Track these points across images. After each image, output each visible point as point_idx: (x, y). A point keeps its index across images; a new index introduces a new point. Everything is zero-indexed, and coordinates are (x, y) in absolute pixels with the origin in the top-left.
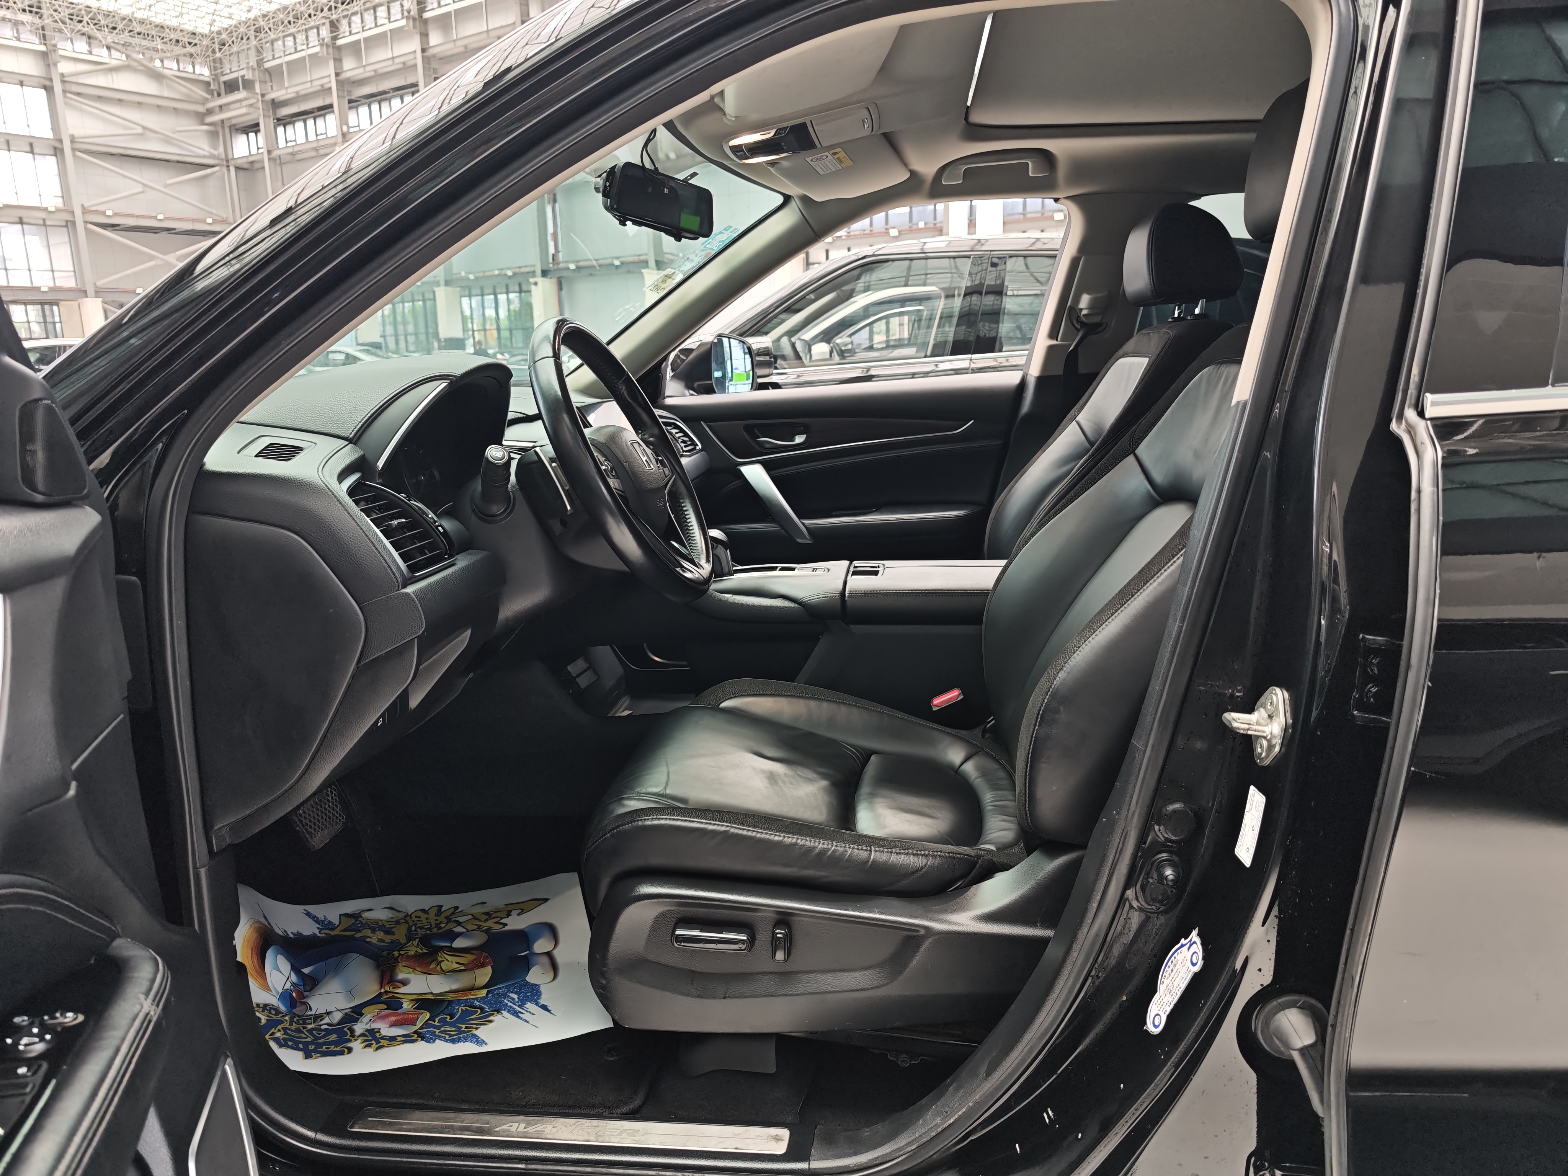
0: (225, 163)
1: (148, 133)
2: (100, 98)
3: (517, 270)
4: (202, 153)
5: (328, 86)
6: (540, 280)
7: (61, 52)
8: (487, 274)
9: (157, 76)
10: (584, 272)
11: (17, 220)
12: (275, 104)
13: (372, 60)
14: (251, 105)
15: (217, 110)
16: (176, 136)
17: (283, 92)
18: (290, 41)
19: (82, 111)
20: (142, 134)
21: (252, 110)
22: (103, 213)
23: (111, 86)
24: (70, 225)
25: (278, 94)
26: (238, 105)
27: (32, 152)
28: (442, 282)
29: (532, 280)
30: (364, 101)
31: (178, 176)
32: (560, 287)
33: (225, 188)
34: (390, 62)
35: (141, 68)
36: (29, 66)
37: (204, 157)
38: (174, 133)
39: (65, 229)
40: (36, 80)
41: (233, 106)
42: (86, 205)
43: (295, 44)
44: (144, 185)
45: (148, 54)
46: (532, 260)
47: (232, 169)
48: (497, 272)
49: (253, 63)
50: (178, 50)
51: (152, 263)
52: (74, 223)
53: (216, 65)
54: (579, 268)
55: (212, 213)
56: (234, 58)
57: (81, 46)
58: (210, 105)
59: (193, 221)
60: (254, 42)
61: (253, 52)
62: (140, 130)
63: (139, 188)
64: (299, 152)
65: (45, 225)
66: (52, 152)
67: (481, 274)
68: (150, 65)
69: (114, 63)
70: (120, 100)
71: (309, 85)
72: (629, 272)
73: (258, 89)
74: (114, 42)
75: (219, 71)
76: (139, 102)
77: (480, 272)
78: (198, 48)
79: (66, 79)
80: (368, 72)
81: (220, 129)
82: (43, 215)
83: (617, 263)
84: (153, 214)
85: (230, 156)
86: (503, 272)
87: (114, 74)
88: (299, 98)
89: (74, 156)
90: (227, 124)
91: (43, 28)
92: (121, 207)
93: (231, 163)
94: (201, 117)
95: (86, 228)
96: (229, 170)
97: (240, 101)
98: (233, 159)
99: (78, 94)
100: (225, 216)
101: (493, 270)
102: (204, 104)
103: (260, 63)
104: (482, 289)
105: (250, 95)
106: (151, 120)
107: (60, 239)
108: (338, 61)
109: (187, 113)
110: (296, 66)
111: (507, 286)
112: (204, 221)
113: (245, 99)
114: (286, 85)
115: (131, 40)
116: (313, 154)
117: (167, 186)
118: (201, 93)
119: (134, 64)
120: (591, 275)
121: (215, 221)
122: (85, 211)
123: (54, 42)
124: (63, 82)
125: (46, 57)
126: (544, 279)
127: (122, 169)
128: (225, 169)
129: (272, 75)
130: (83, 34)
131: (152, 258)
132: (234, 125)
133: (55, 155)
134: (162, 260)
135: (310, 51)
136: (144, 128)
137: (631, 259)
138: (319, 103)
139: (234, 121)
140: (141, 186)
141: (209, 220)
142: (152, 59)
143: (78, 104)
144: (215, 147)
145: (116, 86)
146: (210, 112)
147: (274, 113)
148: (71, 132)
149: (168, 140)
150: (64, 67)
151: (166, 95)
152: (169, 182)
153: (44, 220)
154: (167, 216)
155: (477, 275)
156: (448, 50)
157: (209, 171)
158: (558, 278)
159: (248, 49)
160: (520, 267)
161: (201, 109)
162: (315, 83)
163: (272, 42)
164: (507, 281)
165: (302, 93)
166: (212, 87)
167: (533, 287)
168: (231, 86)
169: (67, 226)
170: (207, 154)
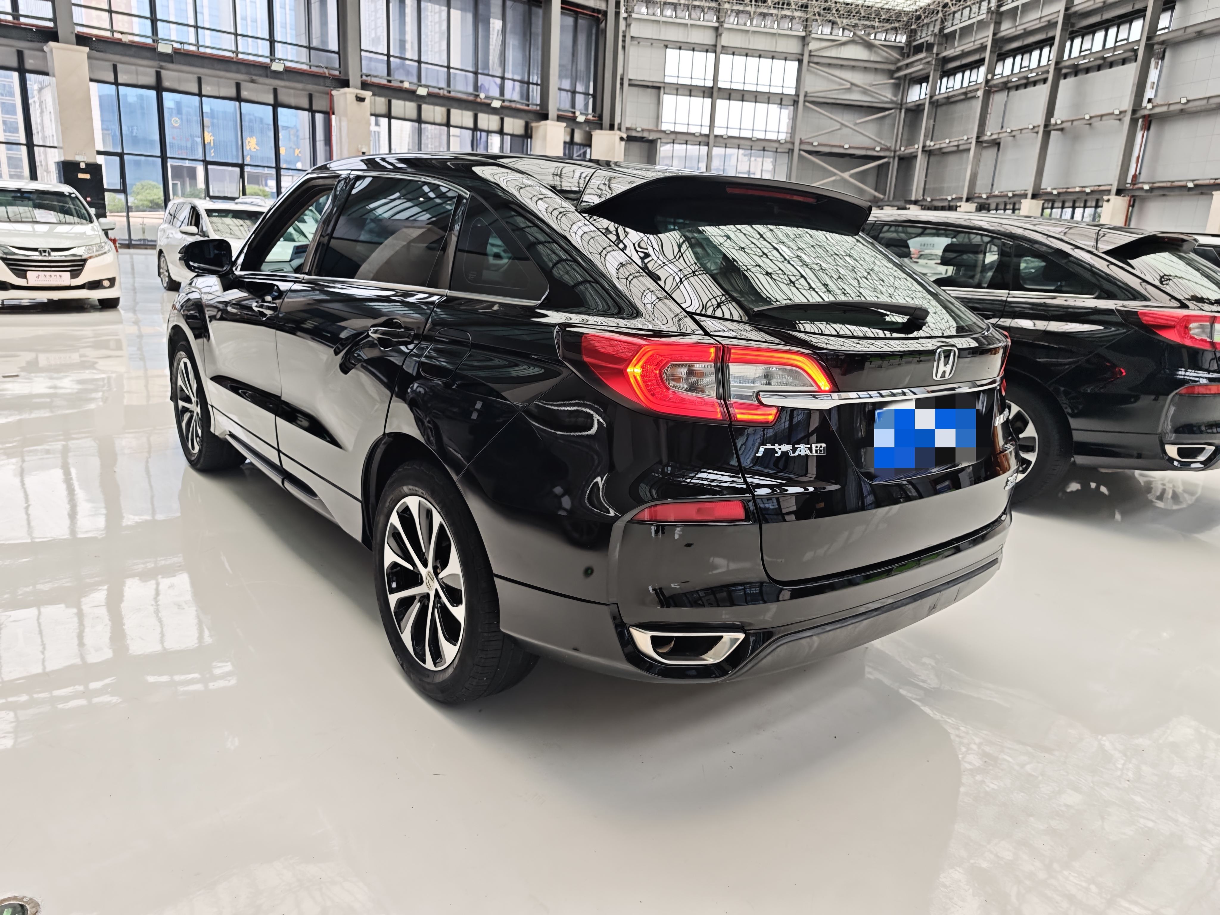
0: (899, 106)
1: (854, 88)
2: (830, 65)
3: (1096, 188)
4: (886, 99)
5: (985, 44)
6: (1113, 197)
7: (813, 36)
8: (1069, 190)
9: (869, 46)
10: (1156, 193)
11: (762, 148)
12: (946, 60)
13: (1025, 20)
14: (928, 63)
15: (904, 67)
16: (871, 89)
17: (952, 51)
18: (966, 12)
19: (816, 74)
20: (849, 89)
21: (927, 66)
22: (812, 144)
23: (838, 56)
24: (791, 151)
25: (949, 52)
26: (919, 63)
27: (781, 104)
28: (1030, 196)
29: (1106, 198)
30: (1011, 54)
31: (866, 116)
32: (1132, 205)
33: (895, 125)
34: (1038, 21)
35: (861, 41)
36: (793, 47)
37: (886, 102)
38: (870, 86)
39: (787, 155)
40: (794, 56)
41: (916, 64)
42: (803, 139)
43: (970, 13)
44: (842, 124)
45: (868, 30)
46: (1112, 179)
47: (903, 111)
48: (1077, 189)
49: (937, 30)
50: (888, 26)
51: (833, 178)
52: (793, 150)
53: (912, 34)
54: (1152, 189)
55: (880, 143)
56: (925, 28)
57: (827, 30)
58: (900, 64)
59: (867, 149)
60: (940, 15)
61: (939, 22)
62: (848, 85)
63: (838, 126)
64: (953, 96)
65: (776, 152)
66: (792, 103)
67: (1064, 190)
68: (866, 38)
69: (844, 39)
70: (842, 66)
71: (972, 44)
72: (1202, 194)
73: (935, 51)
74: (847, 25)
75: (913, 38)
76: (852, 65)
77: (1063, 188)
78: (901, 23)
79: (812, 54)
80: (1020, 30)
81: (902, 82)
82: (776, 145)
83: (1190, 185)
84: (842, 145)
85: (904, 101)
86: (1084, 189)
87: (843, 48)
88: (964, 54)
89: (804, 105)
90: (908, 77)
91: (807, 20)
92: (824, 140)
93: (904, 106)
94: (891, 74)
95: (799, 155)
96: (900, 112)
97: (921, 59)
98: (906, 103)
99: (817, 63)
100: (889, 145)
101: (1075, 188)
102: (895, 64)
103: (942, 29)
104: (1064, 202)
105: (928, 55)
106: (858, 78)
107: (784, 160)
108: (998, 24)
109: (883, 71)
110: (966, 31)
111: (1086, 201)
112: (874, 149)
113: (925, 58)
114: (956, 45)
115: (858, 22)
116: (962, 97)
117: (856, 124)
118: (896, 55)
119: (856, 39)
120: (1164, 195)
121: (882, 149)
122: (801, 142)
123: (810, 29)
124: (810, 56)
125: (804, 40)
126: (1117, 197)
127: (831, 113)
128: (898, 111)
129: (947, 38)
130: (830, 21)
131: (835, 174)
132: (914, 78)
133: (794, 105)
134: (840, 176)
135: (979, 18)
136: (852, 84)
137: (1207, 182)
138: (976, 57)
139: (913, 75)
140: (839, 124)
141: (878, 149)
142: (869, 34)
143: (815, 70)
144: (895, 95)
145: (841, 56)
146: (899, 69)
147: (943, 67)
148: (806, 90)
149: (865, 92)
150: (813, 46)
151: (872, 59)
152: (858, 121)
153: (777, 149)
154: (852, 145)
155: (1061, 191)
156: (1088, 7)
157: (887, 113)
158: (1132, 196)
159: (936, 20)
160: (1099, 186)
161: (892, 67)
162: (977, 43)
163: (954, 13)
164: (1085, 197)
165: (966, 50)
166: (905, 51)
167: (1105, 203)
168: (918, 49)
169: (788, 153)
170: (888, 100)
